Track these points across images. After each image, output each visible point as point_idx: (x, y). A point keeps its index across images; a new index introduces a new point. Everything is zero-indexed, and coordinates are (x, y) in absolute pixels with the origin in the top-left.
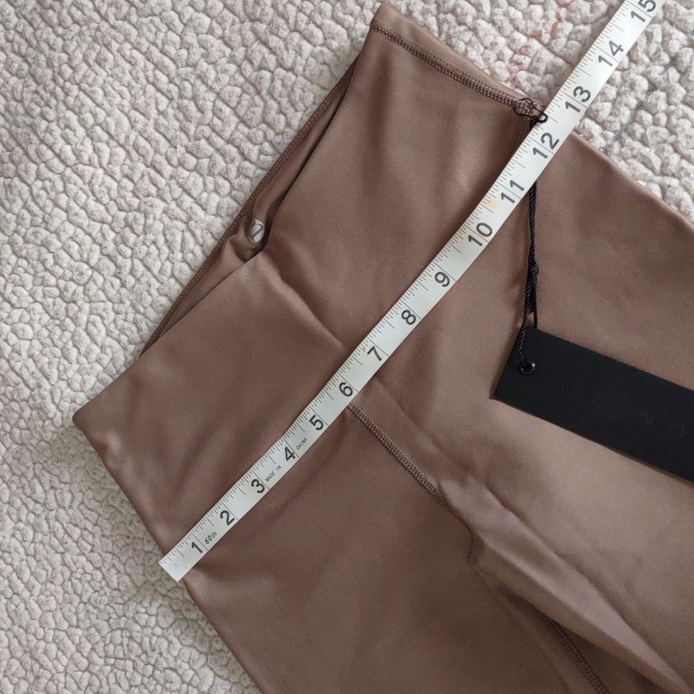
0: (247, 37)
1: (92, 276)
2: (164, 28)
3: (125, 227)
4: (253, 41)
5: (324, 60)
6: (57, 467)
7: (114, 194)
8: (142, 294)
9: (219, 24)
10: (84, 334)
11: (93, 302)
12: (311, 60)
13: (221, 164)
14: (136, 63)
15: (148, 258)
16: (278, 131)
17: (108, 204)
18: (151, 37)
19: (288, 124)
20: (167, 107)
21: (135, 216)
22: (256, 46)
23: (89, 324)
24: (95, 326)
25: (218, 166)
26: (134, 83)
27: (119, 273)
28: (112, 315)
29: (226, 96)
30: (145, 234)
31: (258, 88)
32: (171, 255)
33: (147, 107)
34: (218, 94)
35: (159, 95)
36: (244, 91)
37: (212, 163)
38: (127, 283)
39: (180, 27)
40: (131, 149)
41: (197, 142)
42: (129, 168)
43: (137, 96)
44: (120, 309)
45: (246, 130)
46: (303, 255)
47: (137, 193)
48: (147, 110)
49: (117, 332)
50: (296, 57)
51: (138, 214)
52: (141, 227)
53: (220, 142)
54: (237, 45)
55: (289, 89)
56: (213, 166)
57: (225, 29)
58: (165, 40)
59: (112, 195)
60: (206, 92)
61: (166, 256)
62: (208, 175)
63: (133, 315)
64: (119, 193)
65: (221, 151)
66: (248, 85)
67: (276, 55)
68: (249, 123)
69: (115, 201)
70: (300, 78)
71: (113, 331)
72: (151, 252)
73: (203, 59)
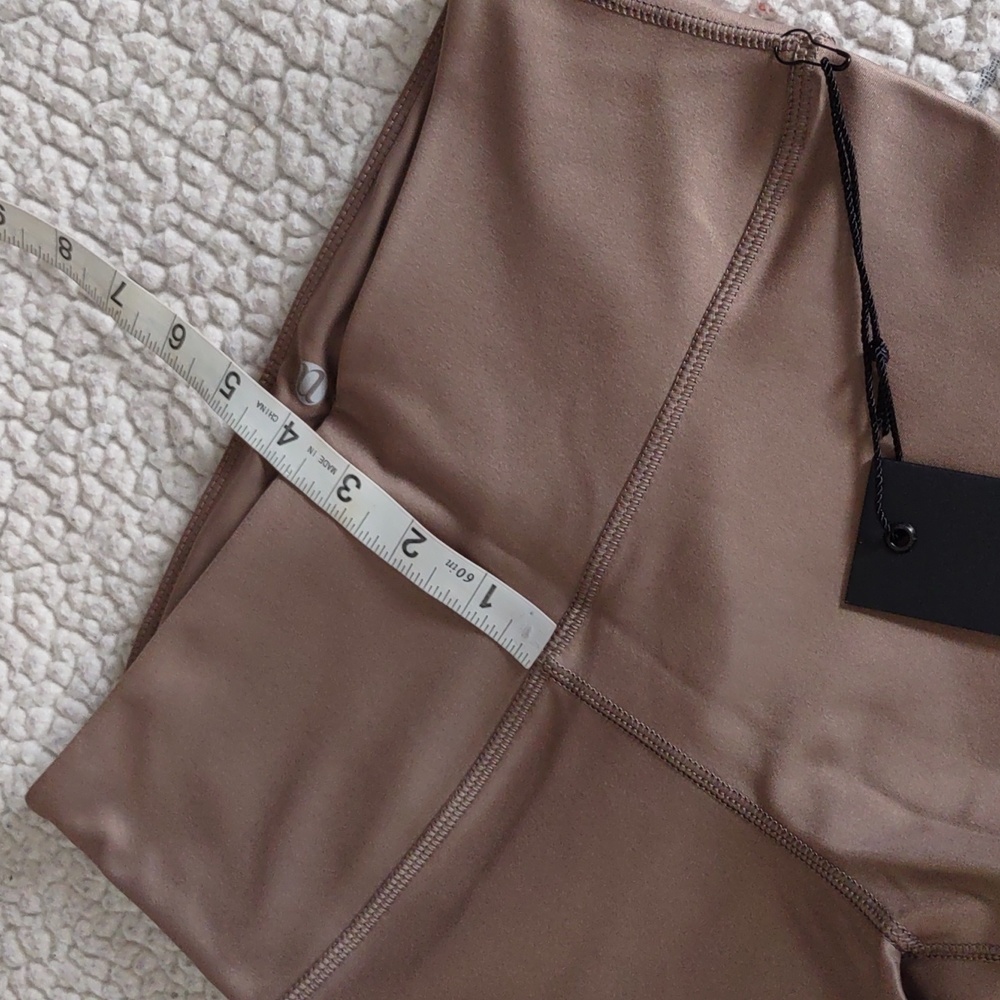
0: (215, 22)
1: (7, 521)
2: (52, 35)
3: (52, 418)
4: (230, 27)
5: (377, 38)
6: (13, 888)
7: (19, 361)
8: (109, 537)
9: (157, 8)
10: (13, 631)
11: (19, 568)
12: (352, 42)
13: (212, 268)
14: (12, 111)
15: (108, 470)
16: (312, 187)
17: (11, 382)
18: (32, 55)
19: (331, 172)
20: (88, 180)
21: (67, 397)
22: (238, 36)
23: (20, 612)
24: (31, 612)
25: (208, 273)
26: (15, 149)
27: (59, 506)
28: (60, 587)
29: (196, 139)
30: (94, 424)
31: (258, 114)
32: (152, 456)
33: (49, 189)
34: (182, 140)
35: (67, 161)
36: (231, 125)
37: (195, 271)
38: (78, 522)
39: (84, 28)
40: (34, 272)
41: (159, 236)
42: (38, 307)
43: (26, 172)
44: (73, 573)
45: (250, 197)
46: (413, 412)
47: (63, 352)
48: (52, 194)
49: (76, 616)
50: (320, 43)
51: (72, 391)
52: (83, 414)
53: (203, 229)
54: (199, 41)
55: (319, 106)
56: (198, 275)
57: (171, 15)
58: (59, 56)
59: (15, 363)
60: (157, 140)
61: (143, 458)
62: (193, 293)
63: (100, 579)
64: (27, 358)
65: (209, 244)
66: (236, 112)
67: (281, 46)
68: (253, 183)
69: (24, 374)
70: (337, 81)
71: (68, 616)
72: (112, 456)
73: (139, 80)
